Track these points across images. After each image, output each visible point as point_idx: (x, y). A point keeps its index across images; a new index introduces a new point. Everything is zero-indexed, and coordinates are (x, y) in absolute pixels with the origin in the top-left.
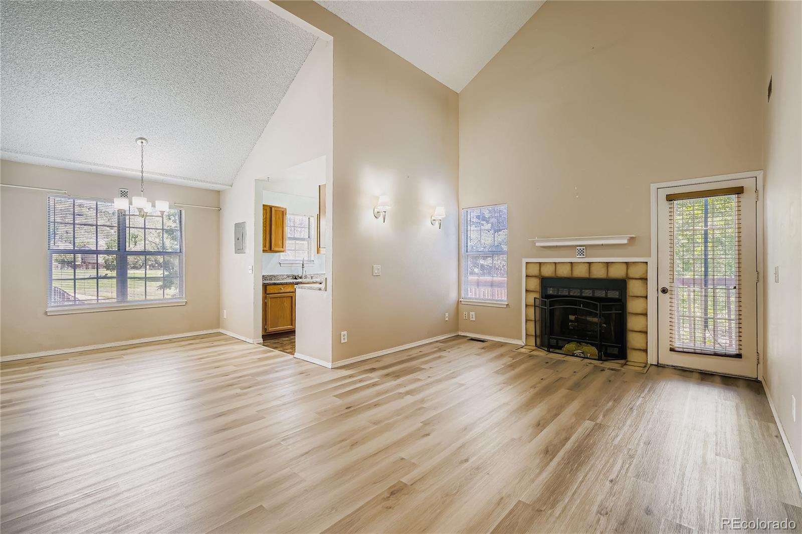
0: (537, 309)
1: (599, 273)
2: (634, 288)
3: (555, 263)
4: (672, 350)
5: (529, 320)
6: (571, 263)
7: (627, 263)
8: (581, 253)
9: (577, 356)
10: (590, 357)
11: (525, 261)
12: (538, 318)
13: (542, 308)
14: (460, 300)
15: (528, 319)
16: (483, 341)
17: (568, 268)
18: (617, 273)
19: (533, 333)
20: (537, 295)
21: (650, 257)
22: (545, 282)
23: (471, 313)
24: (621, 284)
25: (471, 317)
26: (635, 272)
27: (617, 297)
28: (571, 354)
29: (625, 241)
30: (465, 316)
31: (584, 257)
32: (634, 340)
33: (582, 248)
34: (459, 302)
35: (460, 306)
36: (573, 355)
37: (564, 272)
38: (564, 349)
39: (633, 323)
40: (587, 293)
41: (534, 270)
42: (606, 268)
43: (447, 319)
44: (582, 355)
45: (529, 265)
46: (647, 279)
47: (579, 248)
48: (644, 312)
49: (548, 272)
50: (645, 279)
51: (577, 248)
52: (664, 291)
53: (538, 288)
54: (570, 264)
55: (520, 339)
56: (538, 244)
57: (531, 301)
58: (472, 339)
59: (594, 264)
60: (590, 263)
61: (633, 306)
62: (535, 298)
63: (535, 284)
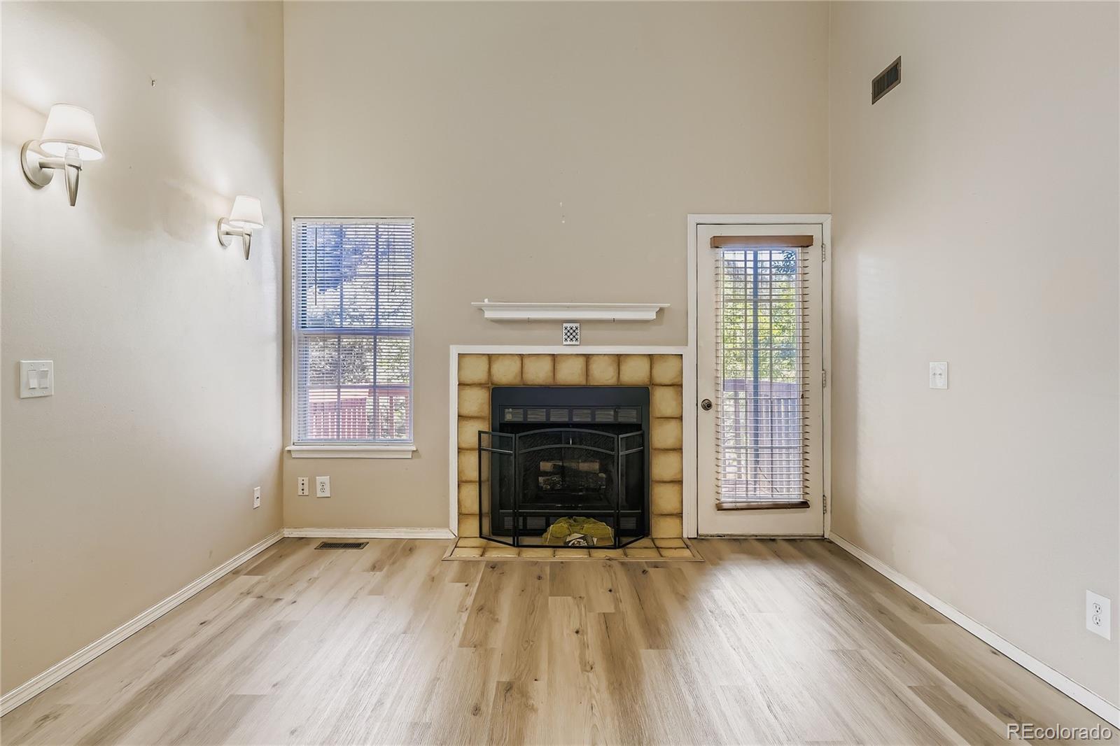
0: (485, 455)
1: (603, 375)
2: (662, 402)
3: (522, 356)
4: (720, 508)
5: (467, 482)
6: (554, 355)
7: (651, 357)
8: (572, 335)
9: (574, 547)
10: (601, 544)
11: (454, 351)
12: (485, 475)
13: (493, 452)
14: (288, 448)
15: (464, 479)
16: (357, 545)
17: (546, 365)
18: (634, 374)
19: (476, 509)
20: (484, 426)
21: (687, 345)
22: (501, 396)
23: (319, 479)
24: (640, 396)
25: (319, 487)
26: (664, 373)
27: (635, 420)
28: (562, 544)
29: (652, 315)
30: (300, 487)
31: (578, 343)
32: (662, 498)
33: (574, 325)
34: (284, 454)
35: (288, 463)
36: (566, 546)
37: (538, 374)
38: (548, 535)
39: (661, 467)
40: (581, 417)
41: (477, 372)
42: (615, 366)
43: (257, 503)
44: (583, 543)
45: (467, 360)
46: (681, 386)
47: (568, 325)
48: (677, 446)
49: (505, 374)
50: (678, 386)
51: (565, 325)
52: (708, 406)
53: (486, 411)
54: (549, 359)
55: (446, 525)
56: (489, 314)
57: (471, 440)
58: (328, 545)
59: (594, 358)
60: (587, 357)
61: (661, 435)
62: (480, 433)
63: (478, 401)
